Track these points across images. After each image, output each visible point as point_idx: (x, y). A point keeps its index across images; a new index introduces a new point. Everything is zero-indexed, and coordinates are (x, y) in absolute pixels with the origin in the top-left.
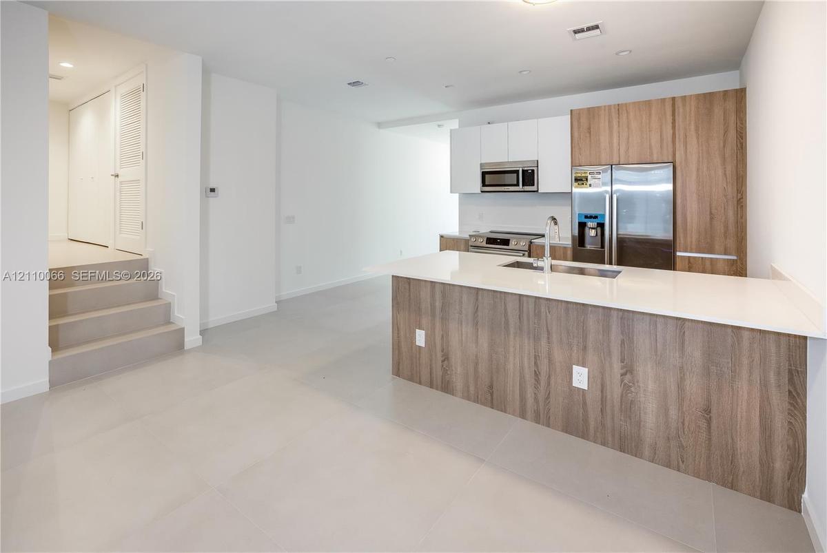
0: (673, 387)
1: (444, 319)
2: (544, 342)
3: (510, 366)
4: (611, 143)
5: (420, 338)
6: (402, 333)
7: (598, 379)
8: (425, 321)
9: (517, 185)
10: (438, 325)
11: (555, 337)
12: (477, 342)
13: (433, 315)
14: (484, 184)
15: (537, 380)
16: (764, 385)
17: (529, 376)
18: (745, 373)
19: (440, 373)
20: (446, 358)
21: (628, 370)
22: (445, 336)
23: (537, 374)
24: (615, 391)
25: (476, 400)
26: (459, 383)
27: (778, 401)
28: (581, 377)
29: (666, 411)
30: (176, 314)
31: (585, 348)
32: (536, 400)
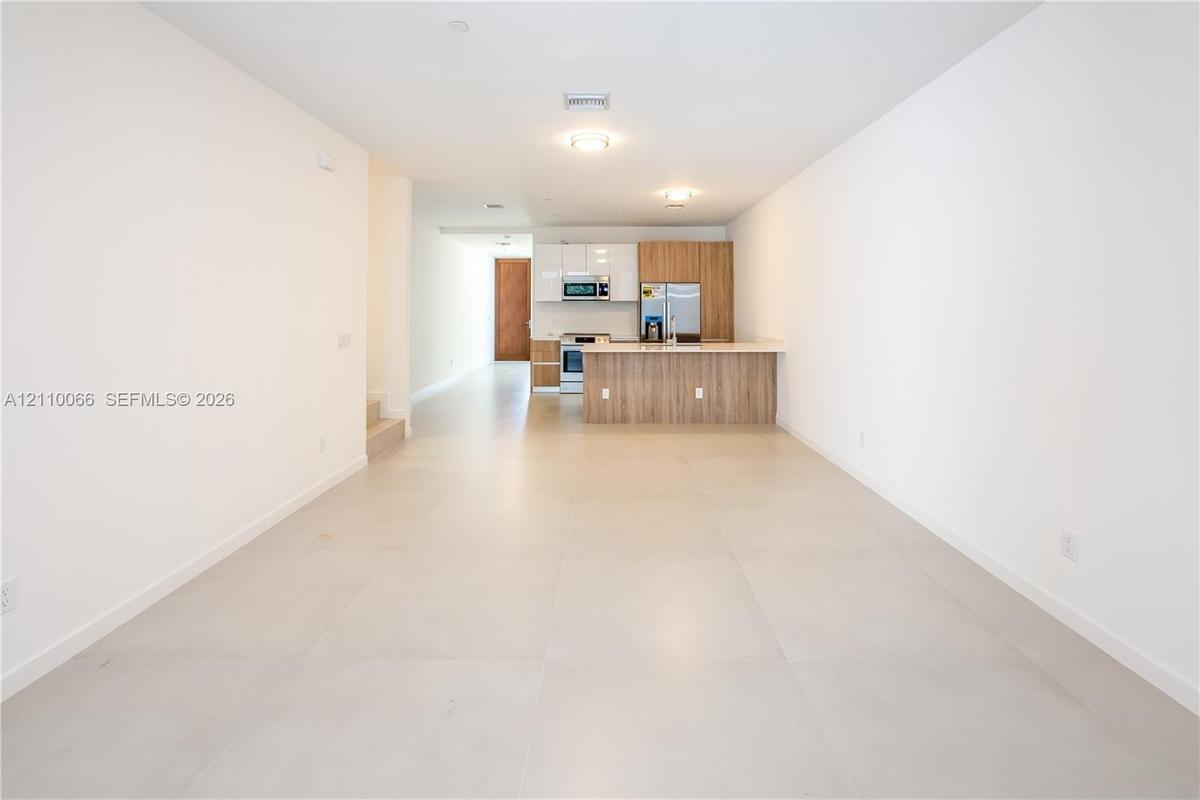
0: (736, 389)
1: (623, 378)
2: (682, 380)
3: (664, 397)
4: (665, 268)
5: (606, 394)
6: (591, 394)
7: (707, 393)
8: (609, 382)
9: (595, 294)
10: (618, 384)
11: (687, 376)
12: (644, 387)
13: (615, 377)
14: (566, 294)
15: (678, 401)
16: (766, 377)
17: (674, 401)
18: (760, 375)
19: (620, 412)
20: (624, 402)
21: (720, 384)
22: (623, 388)
23: (678, 397)
24: (714, 395)
25: (645, 422)
26: (632, 414)
27: (769, 382)
28: (699, 393)
29: (734, 399)
30: (390, 410)
31: (701, 379)
32: (678, 410)
